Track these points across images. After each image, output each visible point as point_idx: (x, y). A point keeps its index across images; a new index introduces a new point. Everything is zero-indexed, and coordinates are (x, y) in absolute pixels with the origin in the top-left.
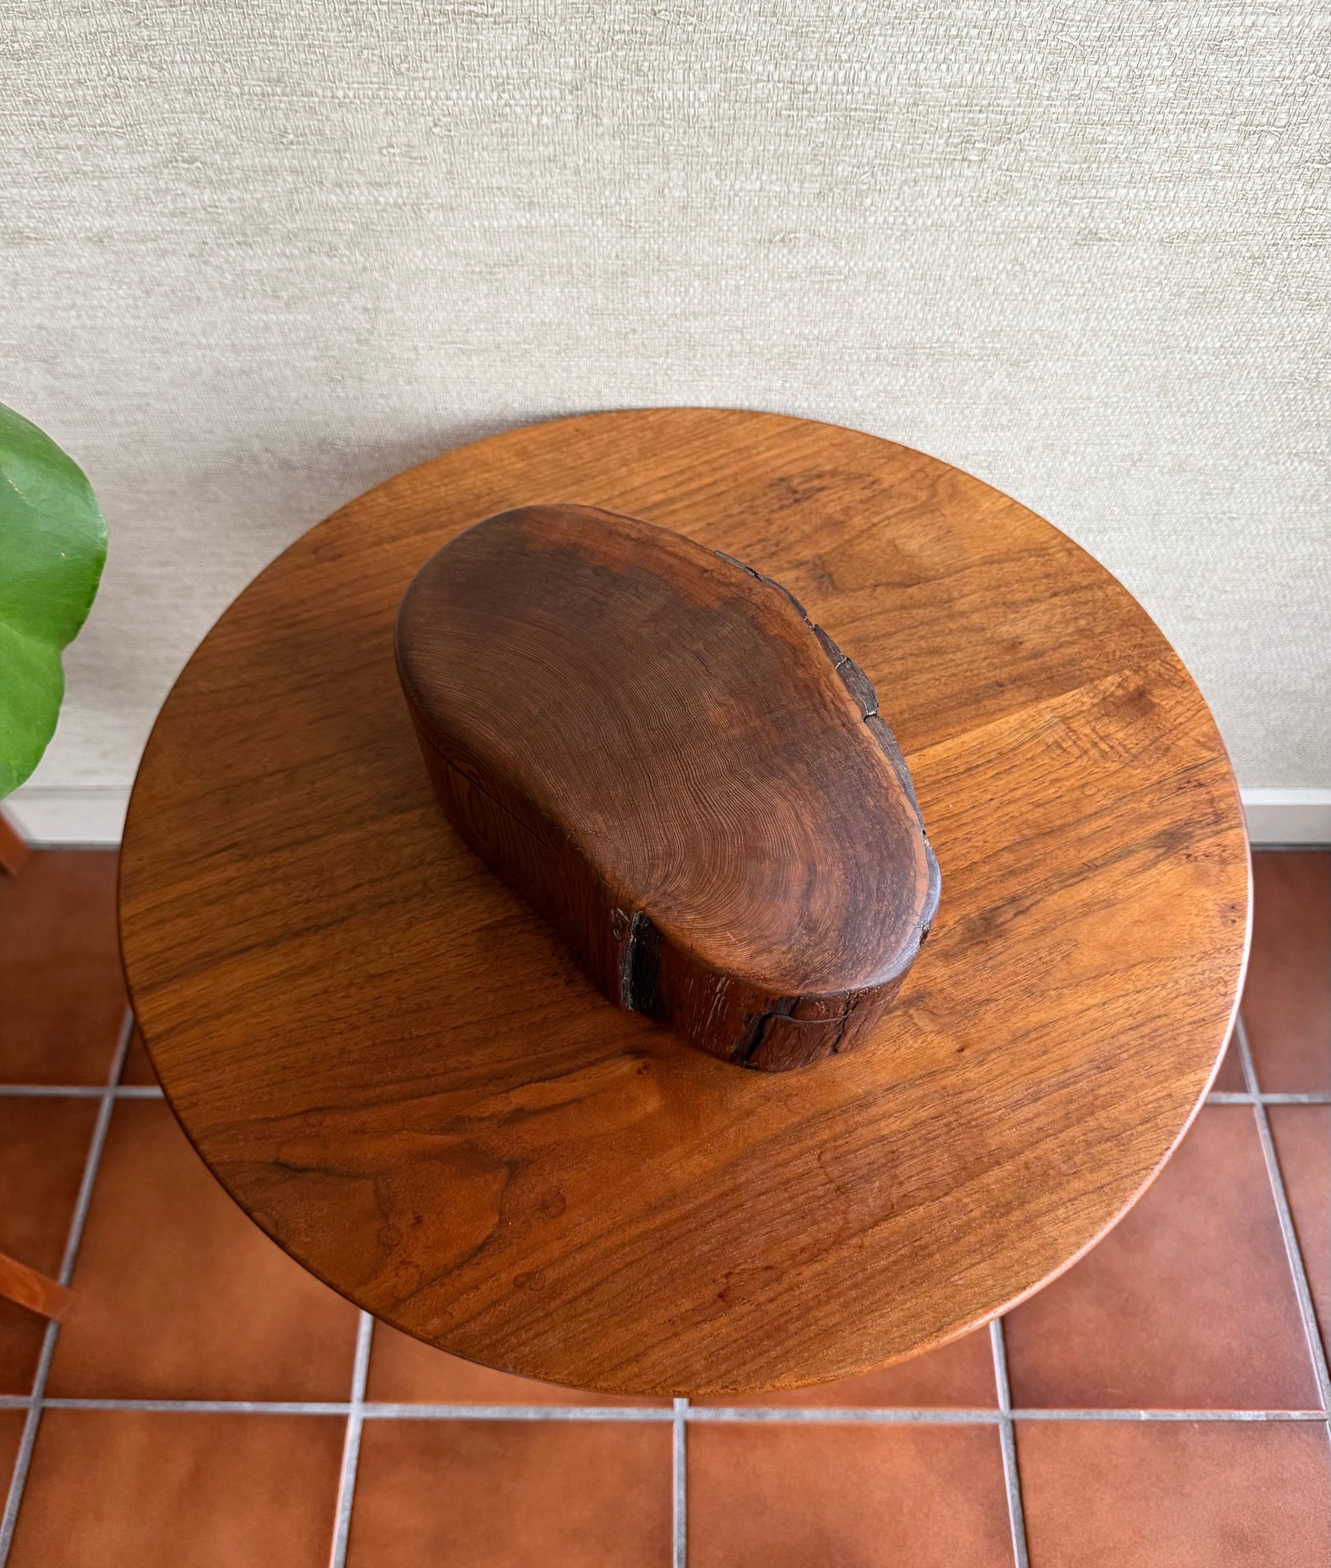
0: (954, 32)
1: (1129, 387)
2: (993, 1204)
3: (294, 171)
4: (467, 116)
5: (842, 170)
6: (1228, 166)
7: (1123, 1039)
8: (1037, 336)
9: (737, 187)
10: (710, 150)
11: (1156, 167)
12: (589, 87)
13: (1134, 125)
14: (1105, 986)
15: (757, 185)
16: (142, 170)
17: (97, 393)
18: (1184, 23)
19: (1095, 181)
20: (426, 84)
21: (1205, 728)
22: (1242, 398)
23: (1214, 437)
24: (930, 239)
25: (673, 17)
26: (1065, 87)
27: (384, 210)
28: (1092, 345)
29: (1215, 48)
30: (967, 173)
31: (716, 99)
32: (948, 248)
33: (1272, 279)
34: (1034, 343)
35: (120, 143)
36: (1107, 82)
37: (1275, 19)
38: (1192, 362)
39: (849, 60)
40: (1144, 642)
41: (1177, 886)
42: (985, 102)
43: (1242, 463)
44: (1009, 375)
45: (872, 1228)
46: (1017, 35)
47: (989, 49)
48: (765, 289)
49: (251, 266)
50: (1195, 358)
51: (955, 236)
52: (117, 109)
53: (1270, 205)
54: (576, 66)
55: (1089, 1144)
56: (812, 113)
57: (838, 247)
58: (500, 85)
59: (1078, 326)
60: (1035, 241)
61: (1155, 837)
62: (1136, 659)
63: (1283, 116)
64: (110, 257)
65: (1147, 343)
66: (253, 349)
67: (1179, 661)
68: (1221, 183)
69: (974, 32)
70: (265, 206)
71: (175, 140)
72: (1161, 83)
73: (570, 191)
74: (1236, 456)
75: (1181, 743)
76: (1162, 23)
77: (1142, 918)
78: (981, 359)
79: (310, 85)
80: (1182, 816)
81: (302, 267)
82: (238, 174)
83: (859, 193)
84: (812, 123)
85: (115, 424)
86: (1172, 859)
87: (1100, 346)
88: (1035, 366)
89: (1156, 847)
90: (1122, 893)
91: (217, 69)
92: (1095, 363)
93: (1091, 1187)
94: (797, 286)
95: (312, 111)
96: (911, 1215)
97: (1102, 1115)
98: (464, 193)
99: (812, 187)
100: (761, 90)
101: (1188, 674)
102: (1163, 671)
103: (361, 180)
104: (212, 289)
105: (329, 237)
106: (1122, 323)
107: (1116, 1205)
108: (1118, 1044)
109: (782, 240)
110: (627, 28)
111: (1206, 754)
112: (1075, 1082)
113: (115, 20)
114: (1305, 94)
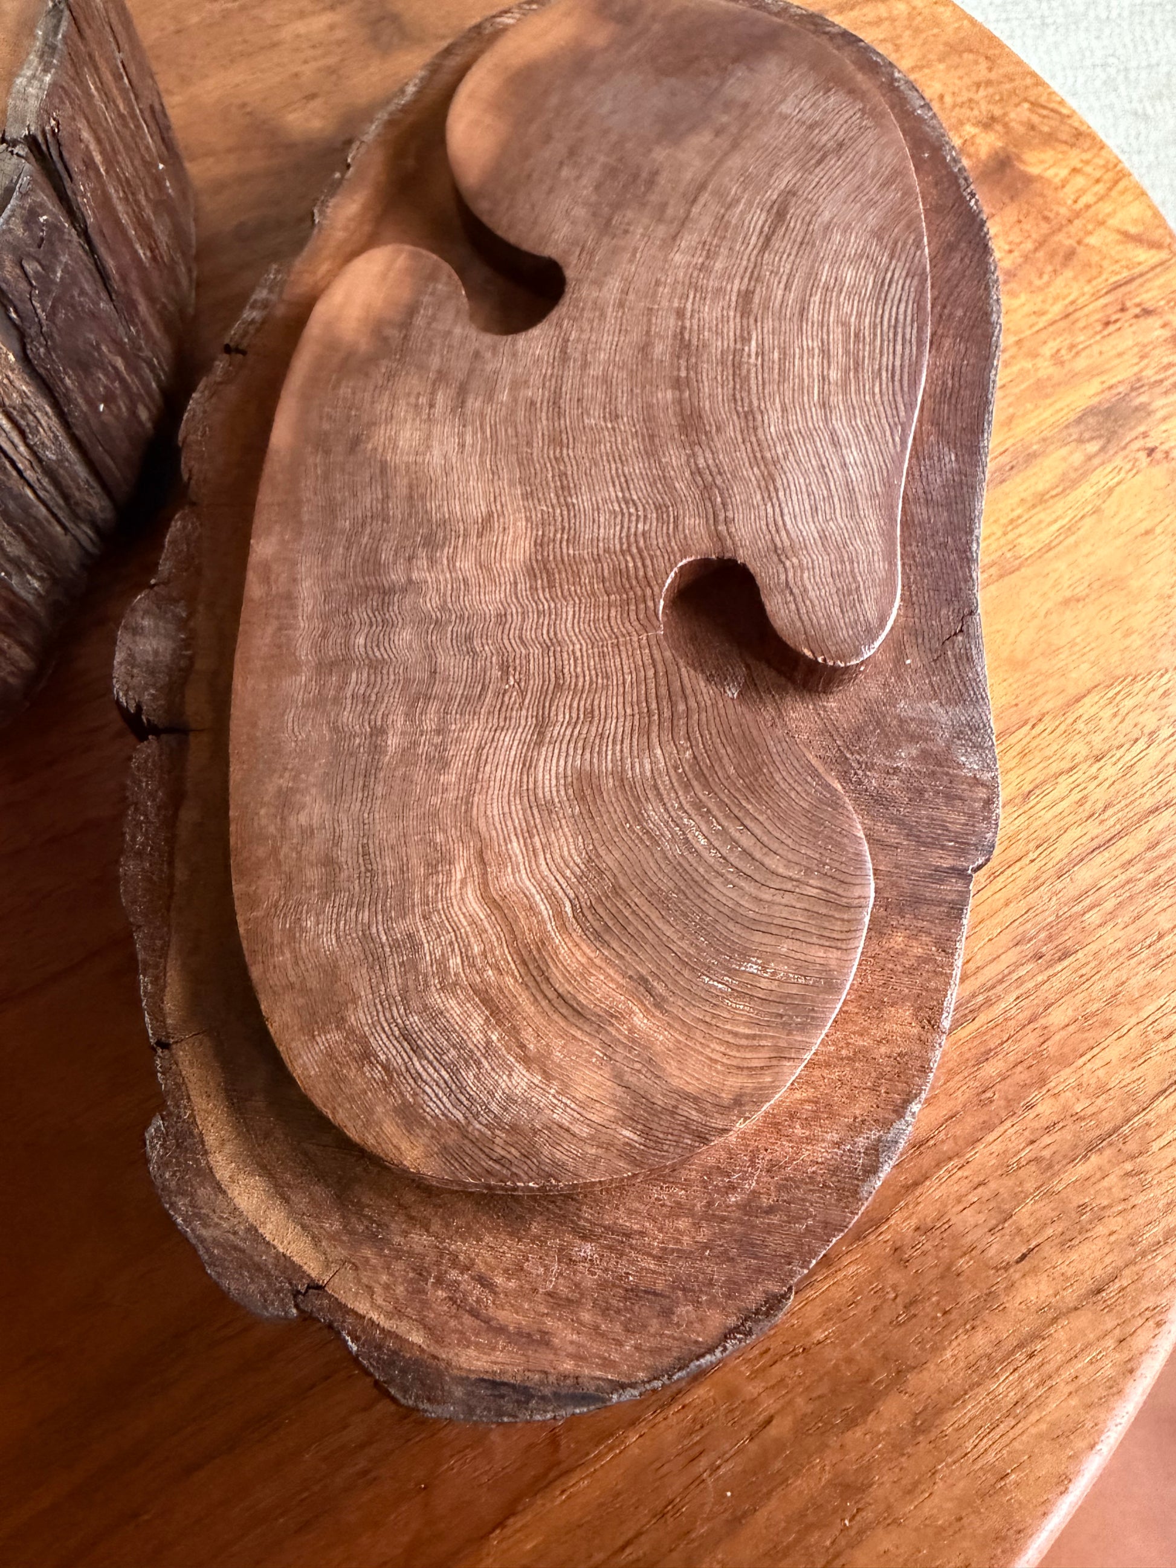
2: (823, 1389)
7: (1084, 875)
14: (1023, 754)
21: (1135, 210)
40: (993, 76)
41: (1139, 514)
45: (501, 1524)
55: (1047, 1166)
61: (1079, 421)
62: (983, 106)
67: (1062, 102)
75: (1092, 240)
77: (1081, 590)
80: (1124, 372)
86: (1118, 461)
89: (1080, 441)
90: (1027, 544)
93: (1070, 1297)
97: (1063, 1078)
101: (1082, 123)
102: (1036, 119)
107: (1139, 1342)
108: (1072, 891)
111: (1145, 256)
112: (988, 1003)
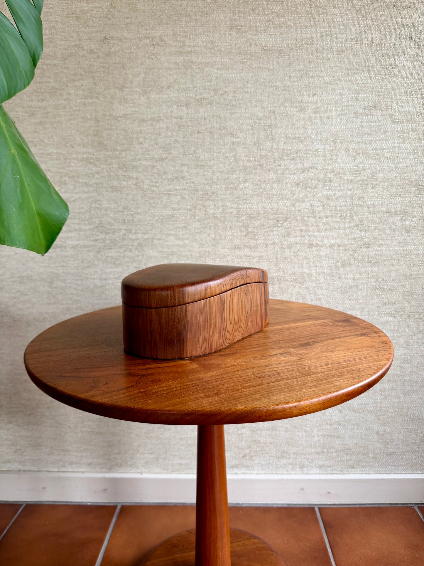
0: (271, 196)
1: (332, 291)
2: (315, 380)
3: (125, 230)
4: (166, 217)
5: (250, 229)
6: (339, 227)
8: (304, 275)
9: (226, 234)
10: (220, 225)
11: (323, 227)
12: (193, 210)
13: (315, 217)
15: (231, 233)
16: (90, 229)
17: (61, 293)
18: (320, 194)
19: (309, 231)
20: (158, 209)
21: (367, 323)
22: (365, 294)
23: (361, 307)
24: (273, 247)
25: (211, 194)
26: (297, 208)
27: (145, 240)
28: (319, 277)
29: (328, 199)
30: (279, 229)
31: (221, 213)
32: (278, 249)
33: (360, 257)
34: (304, 277)
35: (87, 222)
36: (307, 207)
37: (339, 192)
38: (348, 282)
39: (249, 203)
40: (346, 315)
42: (280, 212)
43: (372, 317)
44: (300, 287)
45: (272, 383)
46: (285, 197)
47: (279, 200)
48: (234, 261)
49: (110, 255)
50: (348, 281)
51: (279, 246)
52: (89, 214)
53: (353, 236)
54: (191, 205)
55: (348, 371)
56: (242, 215)
57: (251, 249)
58: (174, 209)
59: (314, 271)
60: (298, 247)
61: (356, 334)
63: (348, 214)
64: (76, 252)
65: (334, 276)
66: (106, 279)
67: (357, 317)
68: (339, 231)
69: (275, 196)
70: (117, 239)
71: (100, 222)
72: (318, 207)
73: (188, 235)
74: (369, 315)
75: (360, 325)
76: (315, 194)
78: (291, 282)
79: (133, 209)
80: (365, 332)
81: (122, 255)
82: (112, 231)
83: (255, 235)
84: (242, 218)
85: (62, 304)
86: (363, 337)
87: (322, 277)
88: (306, 284)
89: (358, 335)
90: (349, 340)
91: (113, 205)
92: (321, 283)
94: (242, 260)
95: (132, 215)
96: (286, 381)
97: (351, 367)
98: (164, 236)
99: (244, 234)
100: (231, 210)
101: (360, 318)
102: (352, 318)
103: (140, 232)
104: (99, 261)
105: (130, 247)
106: (325, 270)
108: (353, 358)
109: (238, 248)
110: (202, 197)
111: (368, 326)
112: (340, 363)
113: (94, 194)
114: (351, 209)
